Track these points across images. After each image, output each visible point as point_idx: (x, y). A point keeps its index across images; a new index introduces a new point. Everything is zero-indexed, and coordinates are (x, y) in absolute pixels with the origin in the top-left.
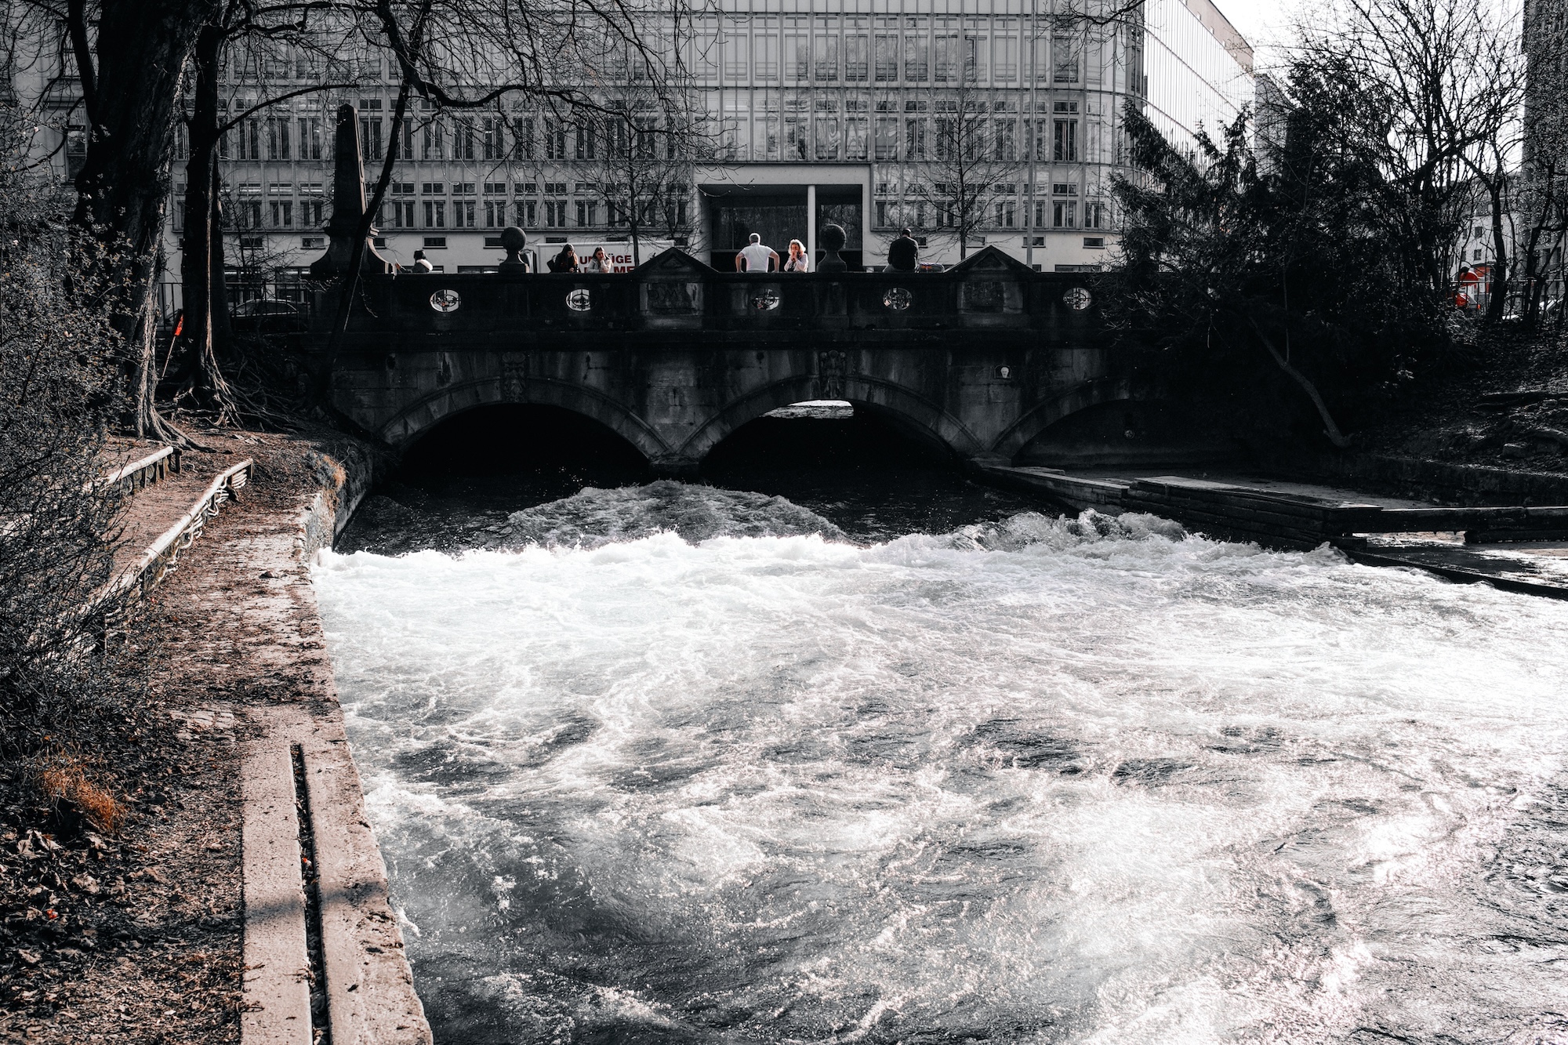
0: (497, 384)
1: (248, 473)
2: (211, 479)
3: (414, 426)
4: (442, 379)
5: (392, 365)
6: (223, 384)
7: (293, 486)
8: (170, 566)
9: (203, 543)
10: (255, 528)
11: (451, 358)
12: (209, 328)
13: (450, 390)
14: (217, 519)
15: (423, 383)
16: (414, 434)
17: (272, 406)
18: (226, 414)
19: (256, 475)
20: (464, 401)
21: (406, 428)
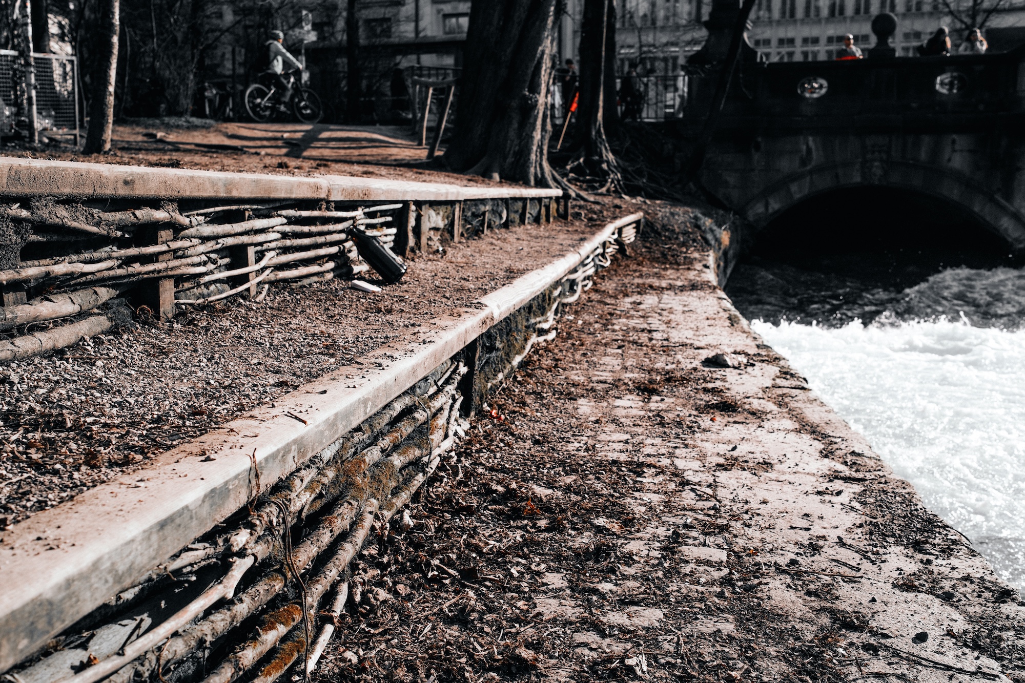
0: (857, 167)
1: (637, 228)
2: (601, 226)
3: (775, 205)
4: (804, 162)
5: (758, 148)
6: (611, 157)
7: (684, 244)
8: (542, 332)
9: (594, 296)
10: (656, 282)
11: (814, 141)
12: (601, 103)
13: (811, 172)
14: (608, 270)
15: (786, 165)
16: (775, 212)
17: (651, 178)
18: (612, 182)
19: (645, 230)
20: (824, 182)
21: (767, 206)
